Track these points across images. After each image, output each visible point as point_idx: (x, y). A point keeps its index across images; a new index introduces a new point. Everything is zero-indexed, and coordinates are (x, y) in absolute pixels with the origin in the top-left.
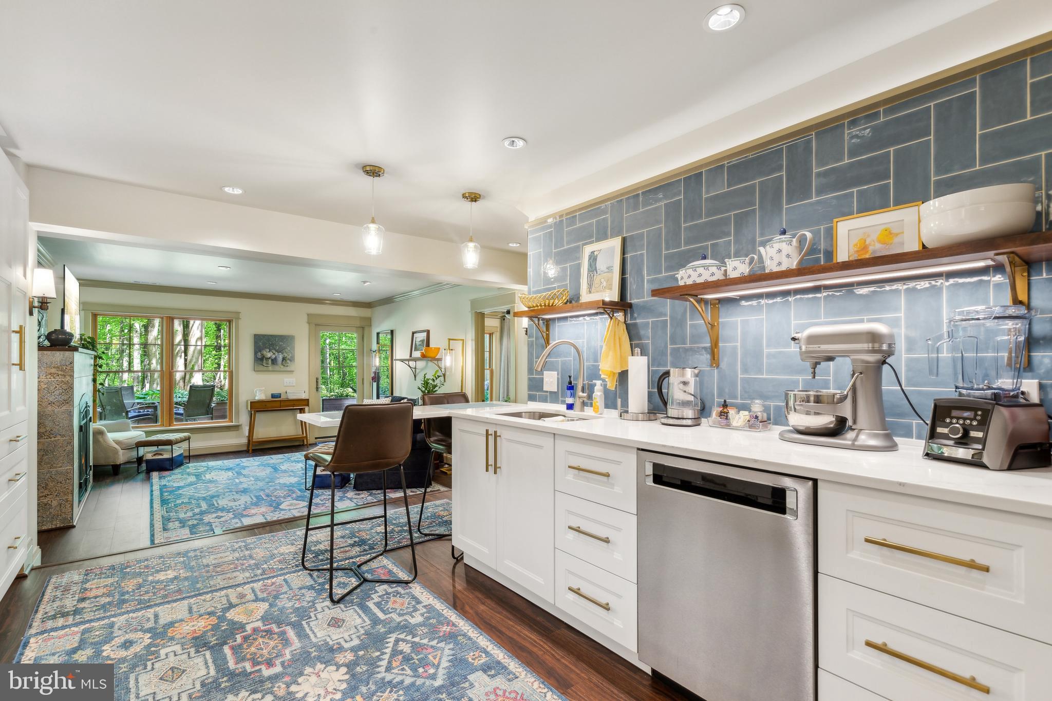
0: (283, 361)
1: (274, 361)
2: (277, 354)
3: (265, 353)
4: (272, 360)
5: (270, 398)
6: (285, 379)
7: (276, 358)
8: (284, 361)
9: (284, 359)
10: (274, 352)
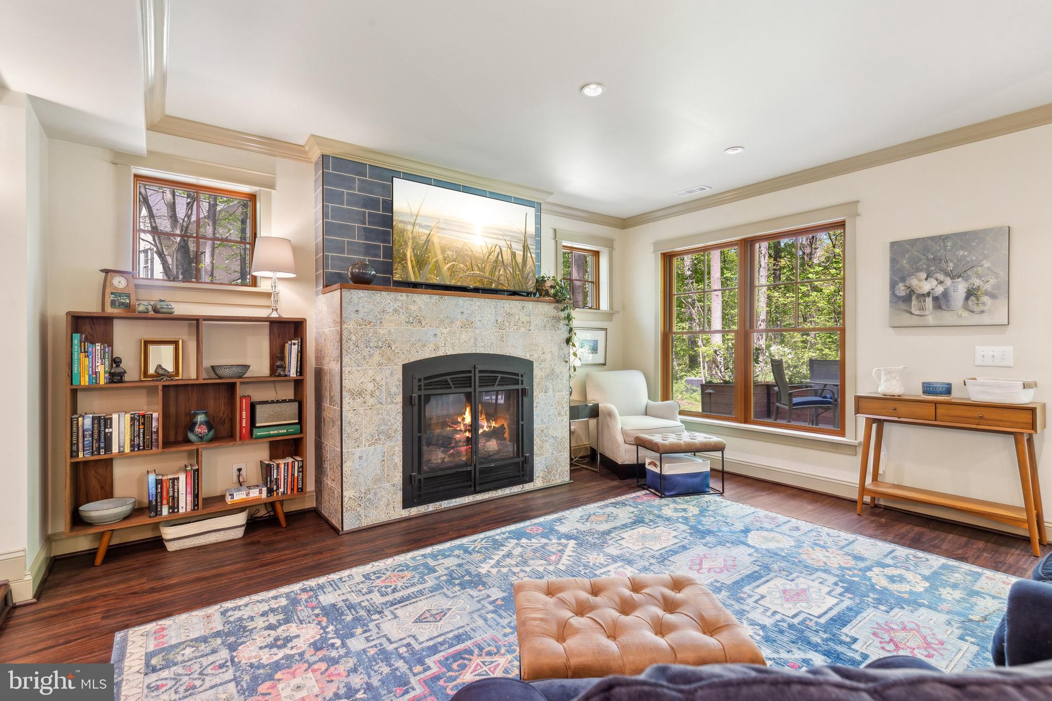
0: (967, 298)
1: (941, 302)
2: (948, 282)
3: (914, 282)
4: (936, 299)
5: (917, 392)
6: (977, 348)
7: (945, 294)
8: (973, 298)
9: (971, 293)
10: (941, 277)
